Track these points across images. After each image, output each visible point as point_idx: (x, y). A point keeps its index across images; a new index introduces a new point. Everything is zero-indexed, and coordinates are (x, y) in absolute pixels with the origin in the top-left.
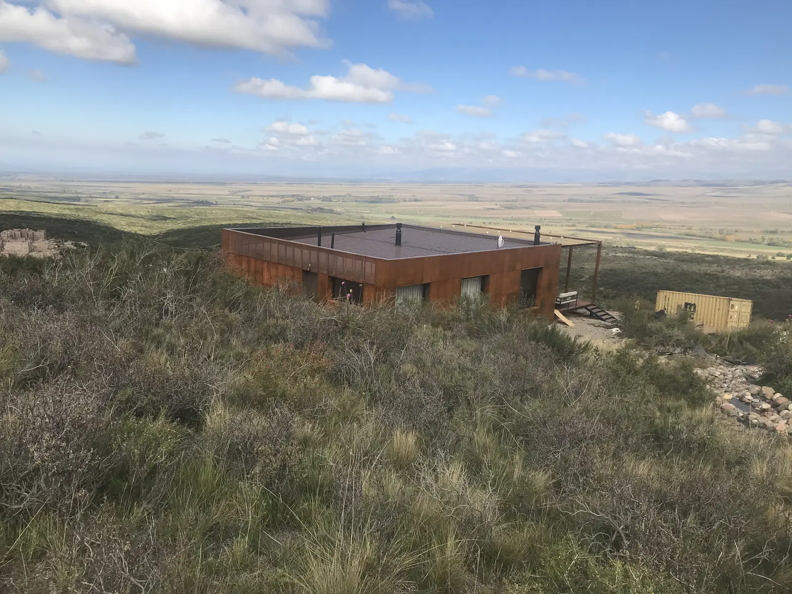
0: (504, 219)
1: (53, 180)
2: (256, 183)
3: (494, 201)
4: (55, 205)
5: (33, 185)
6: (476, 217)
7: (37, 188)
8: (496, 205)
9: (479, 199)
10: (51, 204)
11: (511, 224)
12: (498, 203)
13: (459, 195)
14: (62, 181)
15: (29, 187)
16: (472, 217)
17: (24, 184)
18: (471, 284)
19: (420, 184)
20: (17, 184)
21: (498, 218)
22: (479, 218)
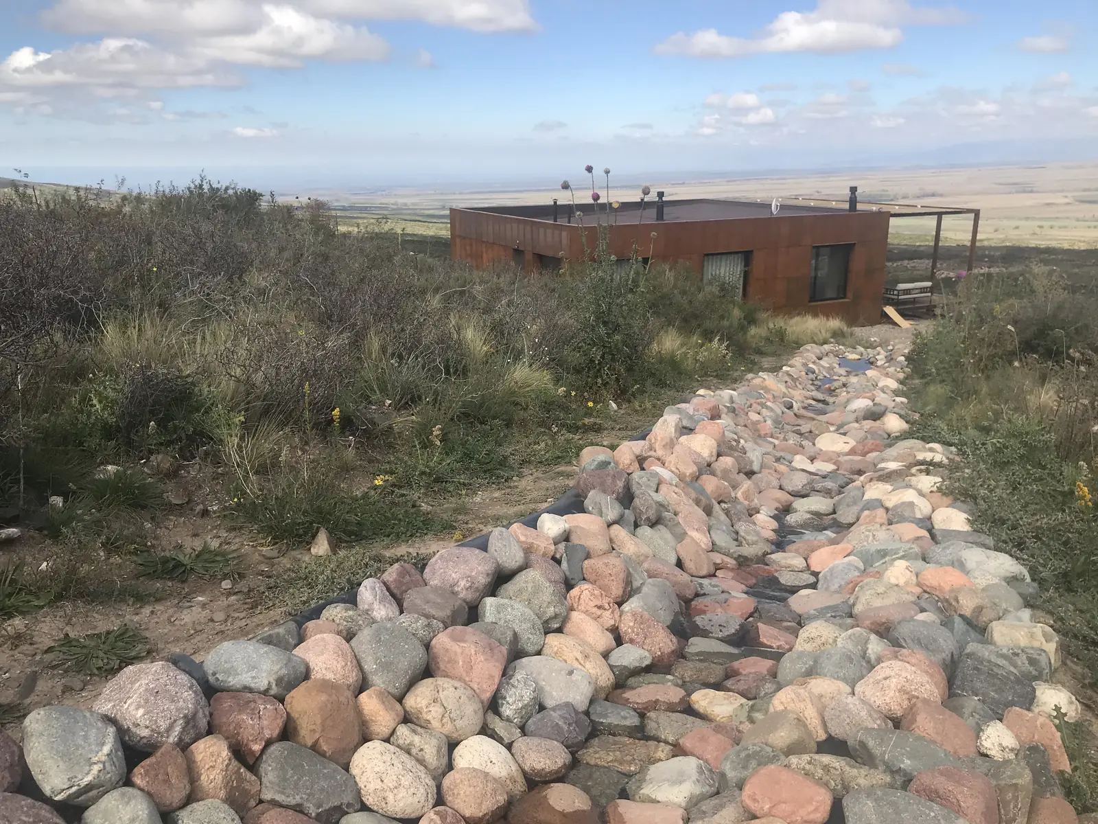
0: (1078, 220)
1: (431, 194)
2: (683, 184)
3: (1063, 191)
4: (431, 225)
5: (409, 201)
6: (1027, 219)
7: (413, 204)
8: (1066, 197)
9: (1034, 189)
10: (426, 224)
11: (1089, 227)
12: (1069, 195)
13: (1000, 184)
14: (442, 194)
15: (406, 204)
16: (1020, 219)
17: (401, 201)
18: (726, 266)
19: (933, 171)
20: (392, 201)
21: (1068, 218)
22: (1034, 219)
